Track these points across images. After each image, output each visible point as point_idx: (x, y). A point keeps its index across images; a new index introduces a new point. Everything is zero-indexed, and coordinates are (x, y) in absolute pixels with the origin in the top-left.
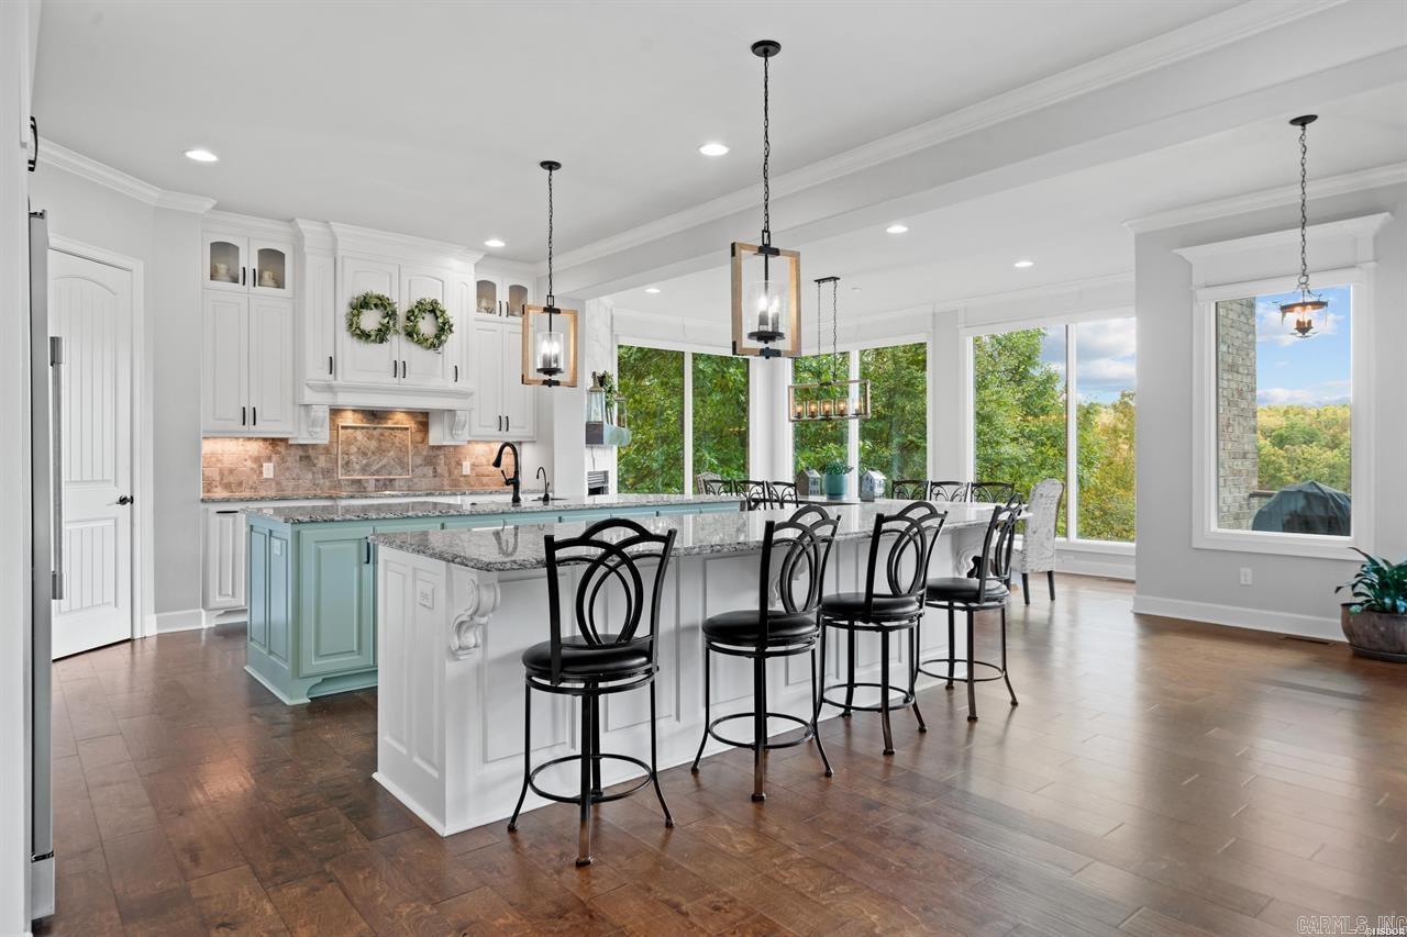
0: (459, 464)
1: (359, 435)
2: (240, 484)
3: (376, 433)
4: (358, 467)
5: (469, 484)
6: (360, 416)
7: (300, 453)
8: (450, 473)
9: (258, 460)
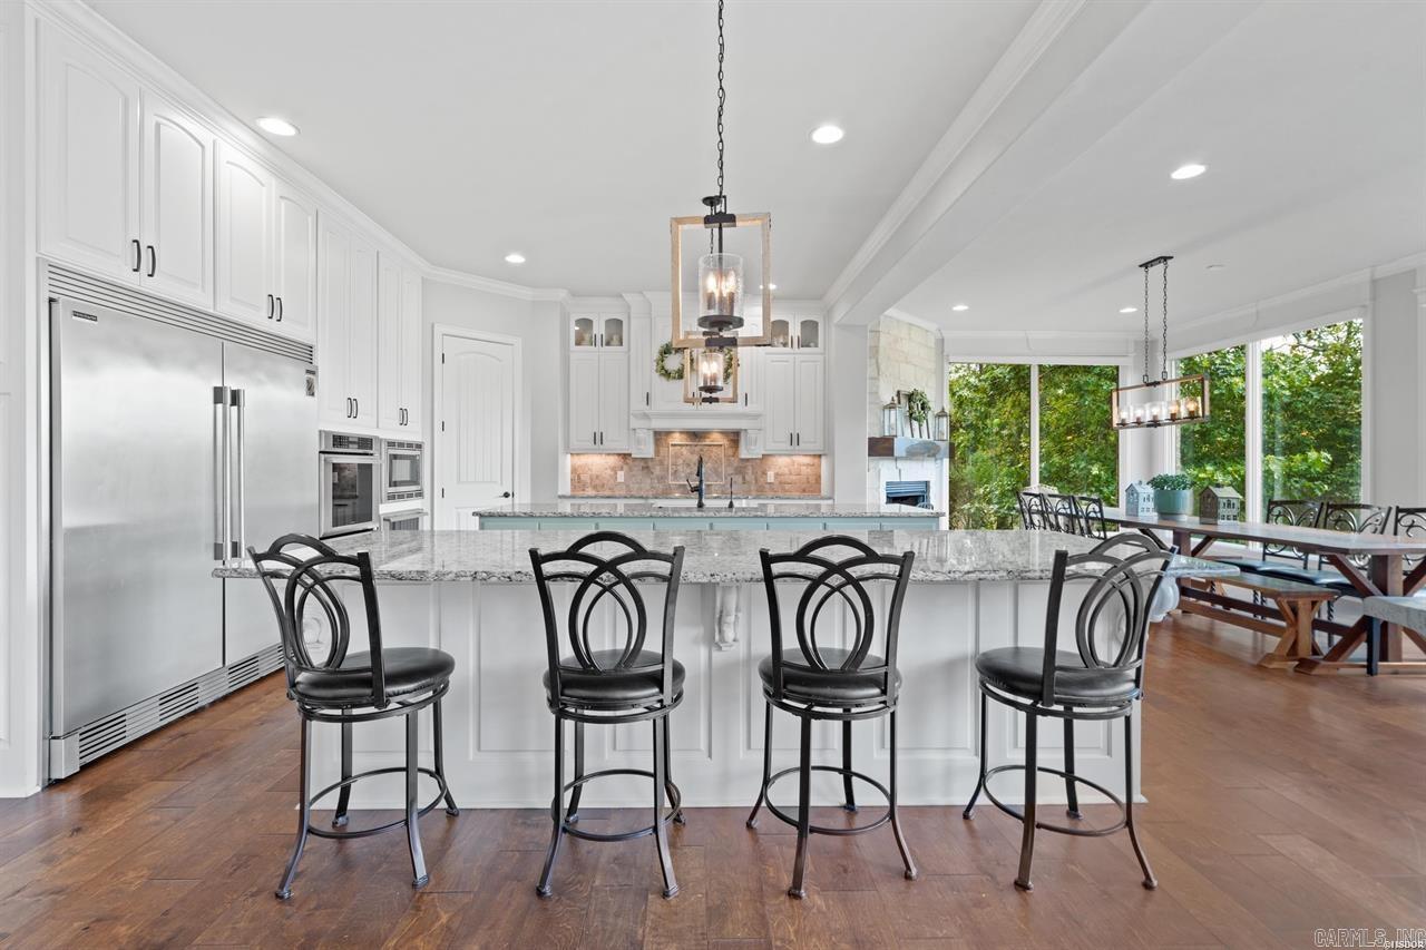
0: (764, 473)
1: (684, 450)
2: (603, 485)
3: (697, 449)
4: (683, 475)
5: (772, 490)
6: (684, 436)
7: (642, 464)
8: (756, 481)
9: (614, 470)
